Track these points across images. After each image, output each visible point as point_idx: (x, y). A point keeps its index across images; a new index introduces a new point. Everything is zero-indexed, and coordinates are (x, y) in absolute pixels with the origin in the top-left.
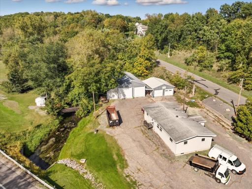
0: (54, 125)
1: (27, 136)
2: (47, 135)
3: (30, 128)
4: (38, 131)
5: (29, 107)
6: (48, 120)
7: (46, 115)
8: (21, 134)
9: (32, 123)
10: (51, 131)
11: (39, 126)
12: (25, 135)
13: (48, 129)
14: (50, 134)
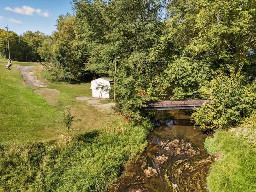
0: (135, 142)
1: (44, 166)
2: (115, 174)
3: (63, 138)
4: (84, 152)
5: (77, 98)
6: (115, 123)
7: (113, 111)
8: (25, 155)
9: (69, 122)
10: (126, 158)
11: (89, 137)
12: (35, 160)
13: (118, 152)
14: (122, 169)
